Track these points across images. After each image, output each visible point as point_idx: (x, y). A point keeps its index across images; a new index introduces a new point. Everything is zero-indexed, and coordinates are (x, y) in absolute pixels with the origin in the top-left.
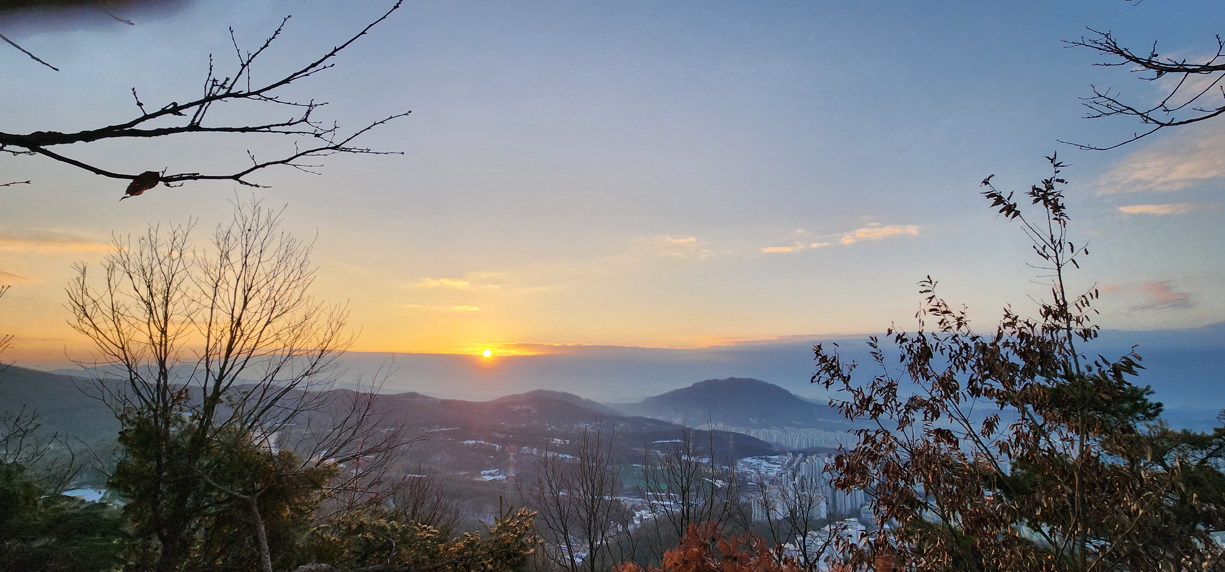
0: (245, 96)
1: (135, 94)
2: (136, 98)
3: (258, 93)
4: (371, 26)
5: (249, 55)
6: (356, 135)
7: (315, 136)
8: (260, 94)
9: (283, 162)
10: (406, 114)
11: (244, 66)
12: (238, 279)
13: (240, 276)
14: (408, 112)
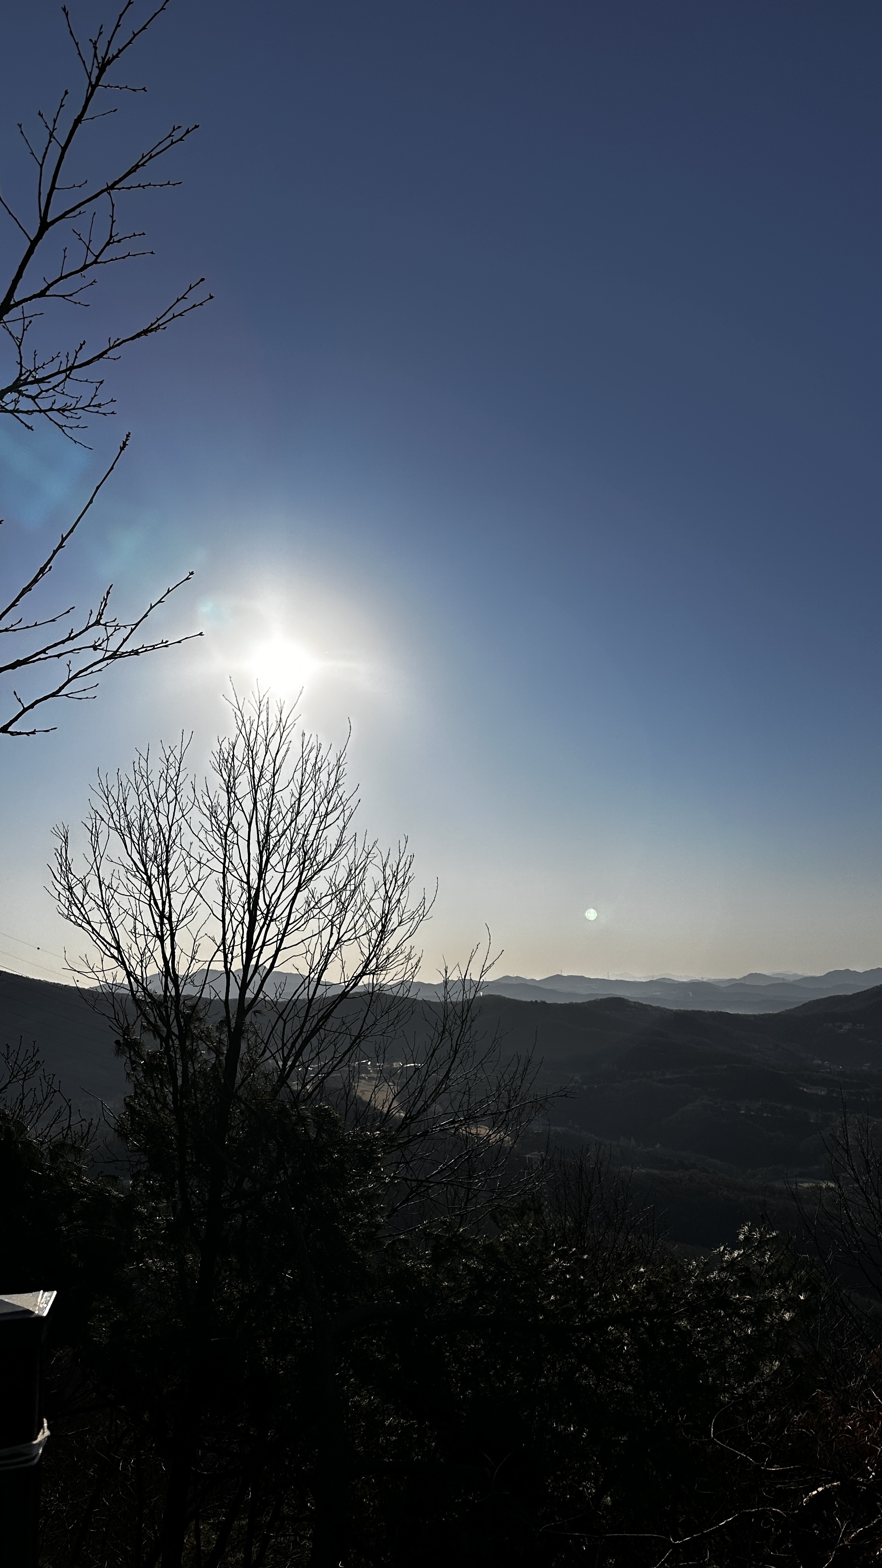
4: (98, 488)
6: (131, 632)
7: (92, 649)
9: (53, 695)
10: (188, 579)
12: (250, 824)
13: (252, 819)
14: (189, 574)
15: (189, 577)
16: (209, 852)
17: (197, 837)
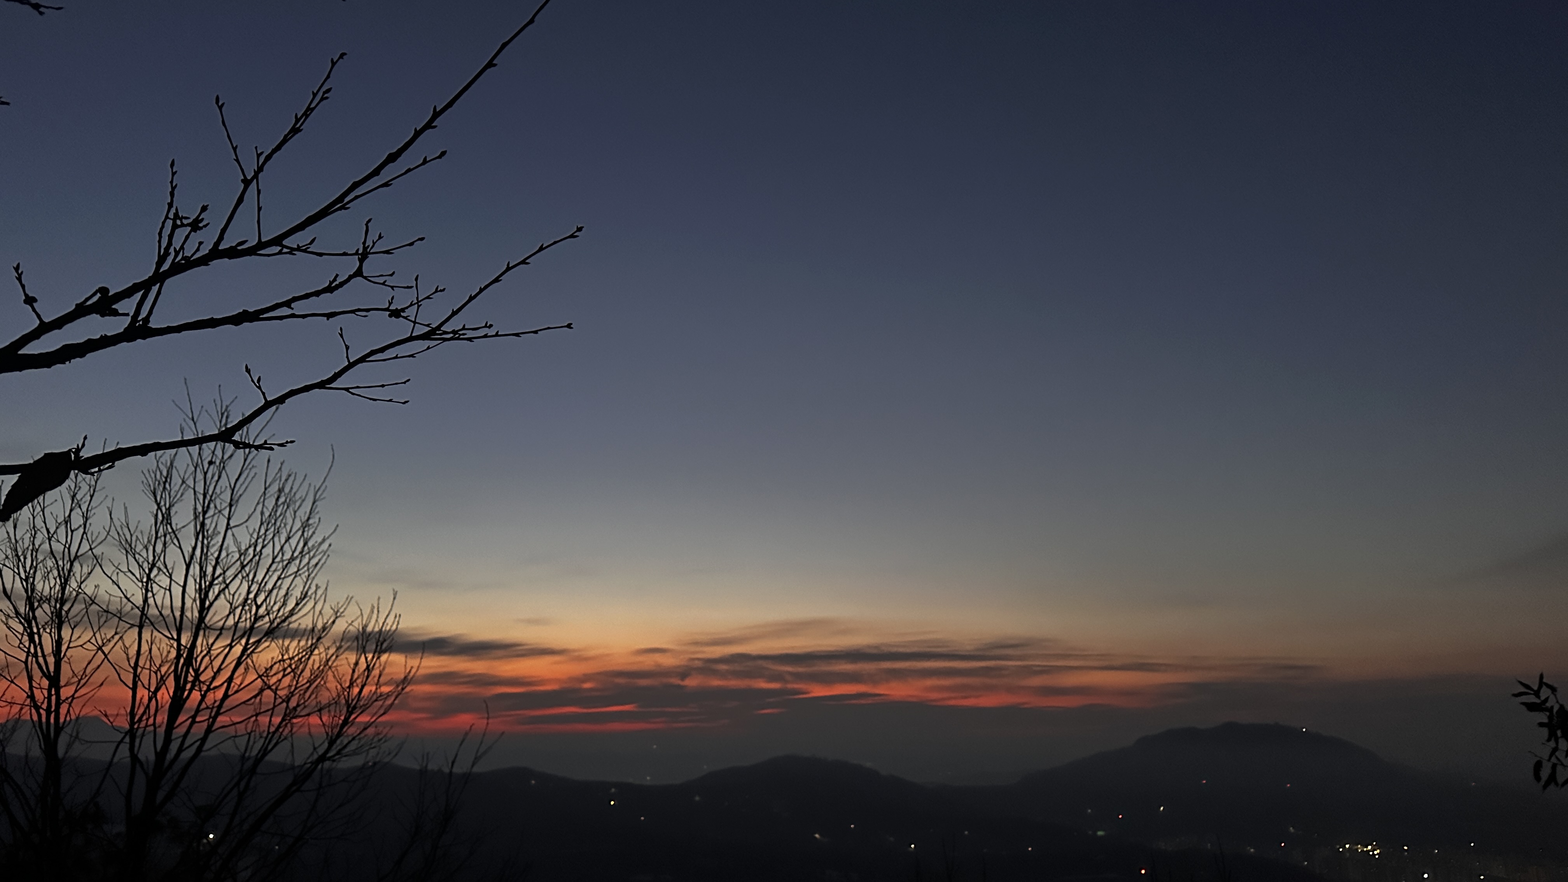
0: (252, 251)
1: (19, 279)
2: (23, 287)
3: (277, 241)
4: (504, 45)
5: (259, 155)
6: (471, 298)
7: (390, 316)
8: (285, 242)
9: (322, 385)
10: (572, 236)
11: (247, 183)
13: (192, 558)
14: (576, 229)
15: (575, 234)
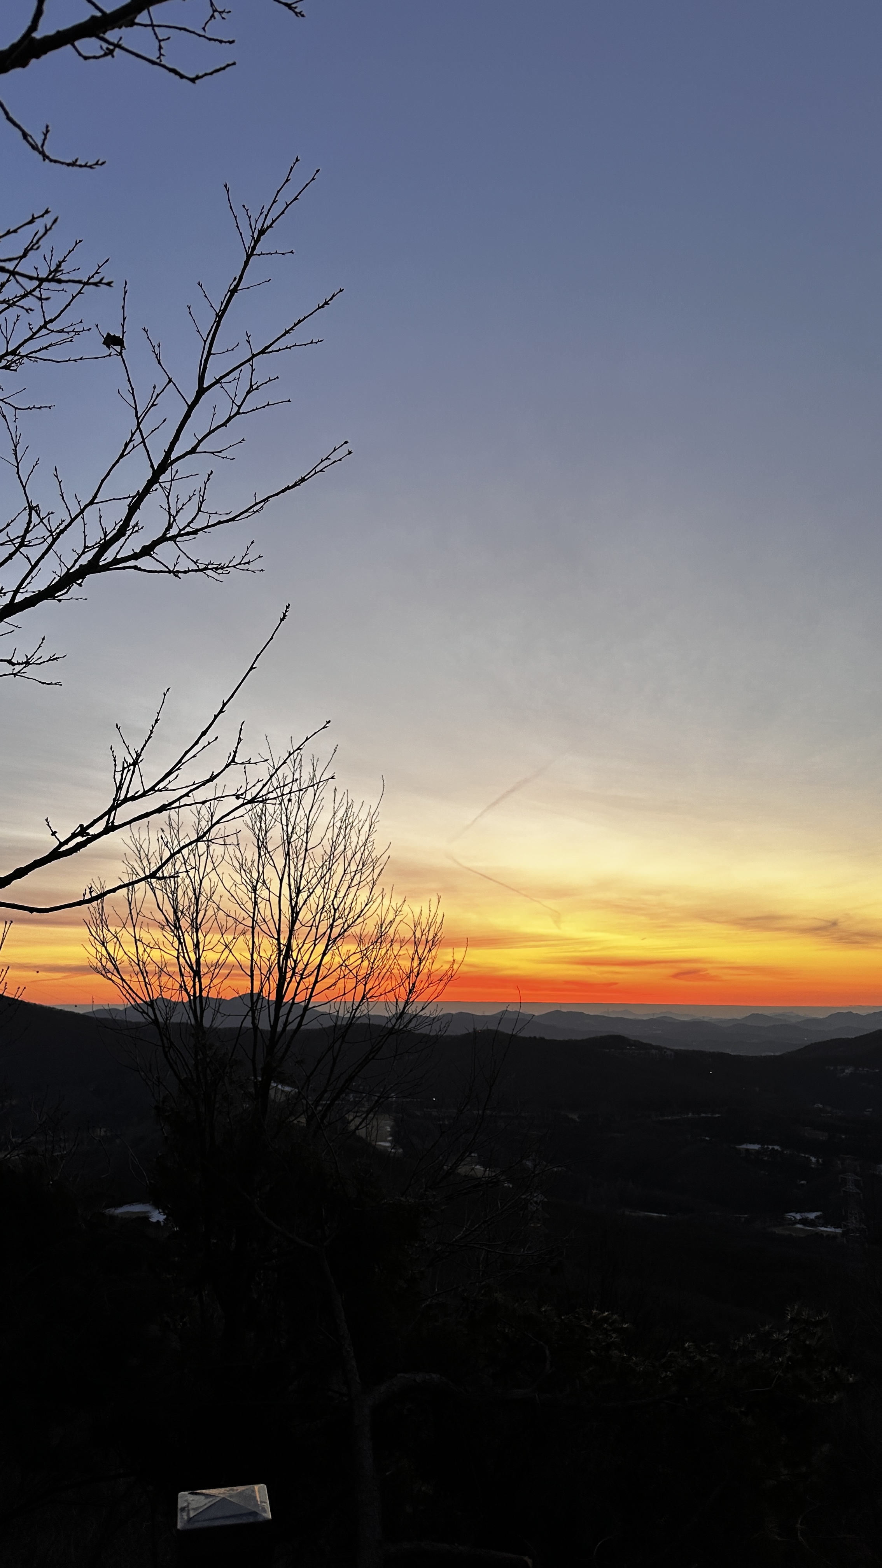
3: (152, 789)
12: (281, 881)
13: (283, 875)
15: (327, 726)
16: (239, 905)
17: (229, 892)
